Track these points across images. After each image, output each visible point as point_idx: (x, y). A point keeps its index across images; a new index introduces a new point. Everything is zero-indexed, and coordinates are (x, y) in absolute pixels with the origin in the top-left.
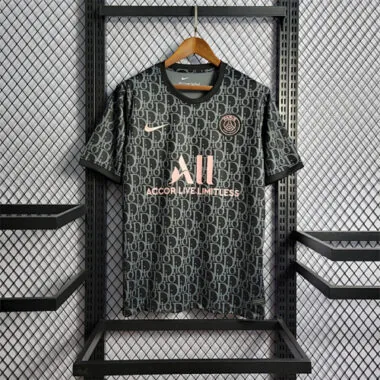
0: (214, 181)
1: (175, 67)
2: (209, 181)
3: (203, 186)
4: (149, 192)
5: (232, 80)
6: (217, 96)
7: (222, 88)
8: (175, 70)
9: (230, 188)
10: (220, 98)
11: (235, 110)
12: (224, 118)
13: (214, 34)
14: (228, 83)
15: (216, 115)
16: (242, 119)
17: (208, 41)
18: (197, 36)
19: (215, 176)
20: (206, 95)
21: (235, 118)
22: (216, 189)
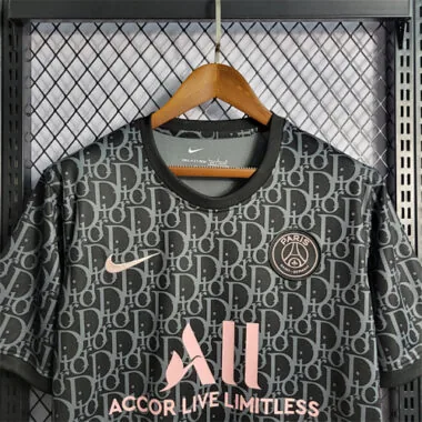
0: (261, 380)
1: (175, 127)
2: (251, 380)
3: (235, 391)
4: (115, 407)
5: (298, 155)
6: (264, 192)
7: (276, 172)
8: (174, 134)
9: (299, 396)
10: (273, 195)
11: (306, 221)
12: (282, 240)
13: (255, 56)
14: (289, 162)
15: (264, 232)
16: (322, 242)
17: (245, 71)
18: (221, 60)
19: (263, 369)
20: (241, 187)
21: (307, 241)
22: (266, 400)
